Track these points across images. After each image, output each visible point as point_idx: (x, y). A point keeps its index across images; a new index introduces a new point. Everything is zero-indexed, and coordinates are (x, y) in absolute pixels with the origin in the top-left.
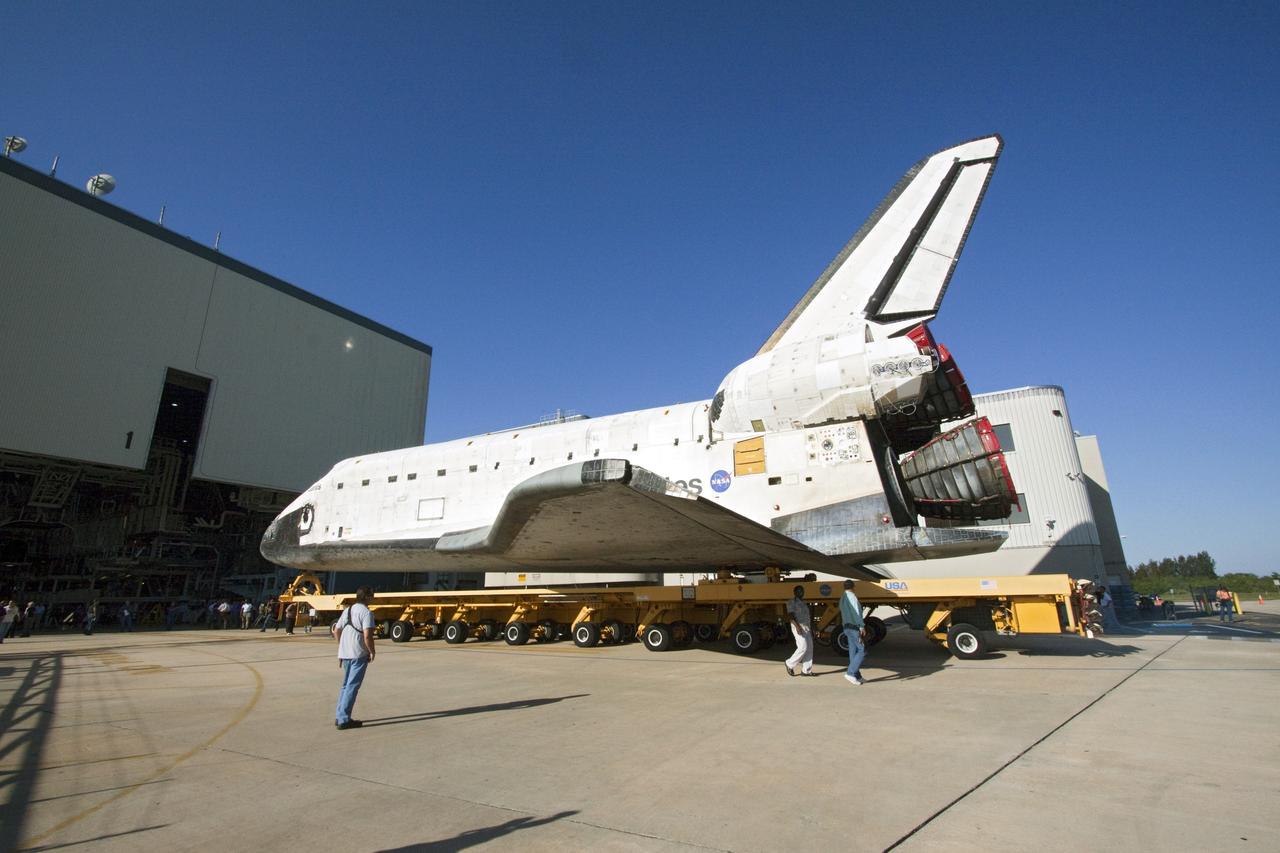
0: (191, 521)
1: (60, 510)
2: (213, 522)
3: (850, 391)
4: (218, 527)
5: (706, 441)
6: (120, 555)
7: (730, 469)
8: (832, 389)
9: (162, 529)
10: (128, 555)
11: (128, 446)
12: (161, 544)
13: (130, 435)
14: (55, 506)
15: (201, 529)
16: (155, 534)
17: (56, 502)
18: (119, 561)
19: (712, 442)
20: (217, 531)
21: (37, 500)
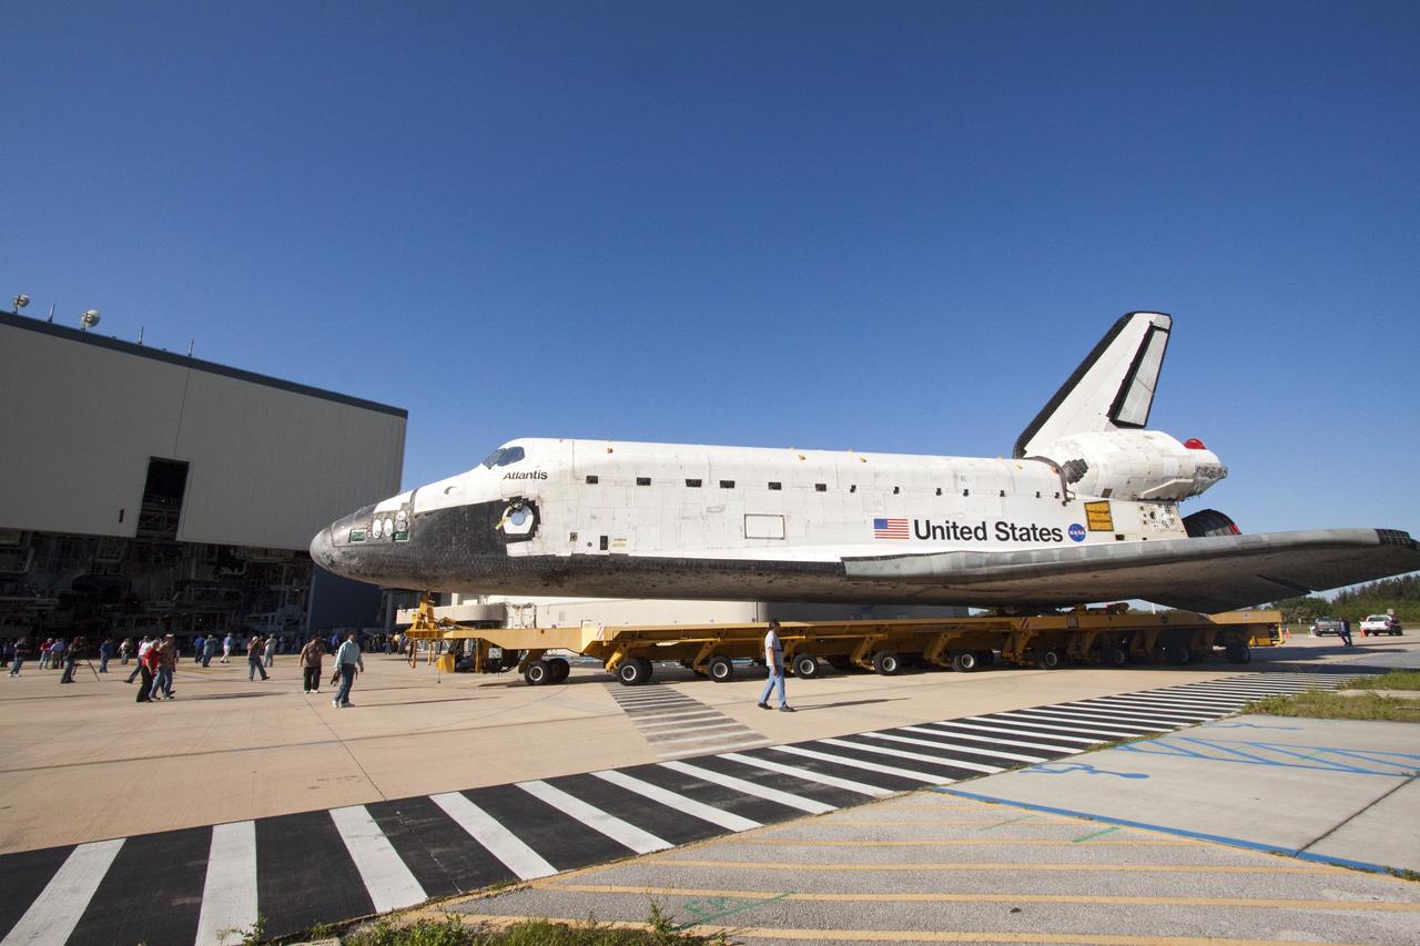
0: (218, 569)
1: (118, 566)
2: (236, 570)
3: (1182, 480)
4: (240, 574)
5: (1062, 499)
6: (162, 599)
7: (1084, 523)
8: (1170, 478)
9: (193, 577)
10: (168, 599)
11: (121, 520)
12: (193, 589)
13: (122, 512)
14: (116, 561)
15: (226, 576)
16: (188, 582)
17: (116, 558)
18: (158, 603)
19: (1068, 500)
20: (241, 577)
21: (100, 557)
